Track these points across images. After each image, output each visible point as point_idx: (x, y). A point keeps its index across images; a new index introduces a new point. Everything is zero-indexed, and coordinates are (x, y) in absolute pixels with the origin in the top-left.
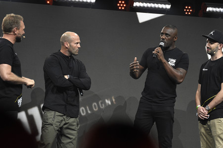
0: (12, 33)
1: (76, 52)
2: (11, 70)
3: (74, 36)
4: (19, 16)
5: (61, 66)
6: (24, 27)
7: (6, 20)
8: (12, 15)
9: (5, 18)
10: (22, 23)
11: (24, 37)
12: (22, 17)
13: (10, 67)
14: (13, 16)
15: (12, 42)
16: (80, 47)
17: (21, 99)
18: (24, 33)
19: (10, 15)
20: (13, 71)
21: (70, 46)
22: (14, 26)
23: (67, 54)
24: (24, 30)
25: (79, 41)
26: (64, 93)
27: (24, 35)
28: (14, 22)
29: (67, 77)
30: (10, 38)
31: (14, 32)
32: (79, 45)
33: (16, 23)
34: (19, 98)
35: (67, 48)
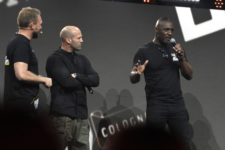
0: (29, 28)
1: (79, 47)
2: (27, 68)
3: (75, 30)
4: (36, 10)
5: (65, 64)
6: (41, 22)
7: (22, 14)
8: (29, 8)
9: (21, 12)
10: (39, 18)
11: (41, 32)
12: (39, 11)
13: (27, 65)
14: (30, 10)
15: (29, 38)
16: (82, 41)
17: (38, 100)
18: (41, 28)
19: (26, 8)
20: (29, 69)
21: (72, 41)
22: (31, 20)
23: (69, 51)
24: (41, 25)
26: (73, 93)
27: (41, 30)
28: (31, 16)
29: (74, 76)
30: (26, 34)
31: (31, 27)
33: (32, 17)
34: (36, 99)
35: (69, 44)
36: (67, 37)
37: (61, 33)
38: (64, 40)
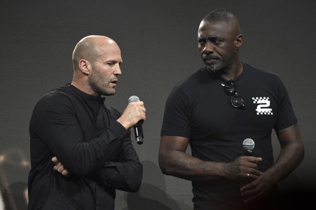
16: (119, 72)
25: (118, 57)
32: (117, 69)
36: (82, 58)
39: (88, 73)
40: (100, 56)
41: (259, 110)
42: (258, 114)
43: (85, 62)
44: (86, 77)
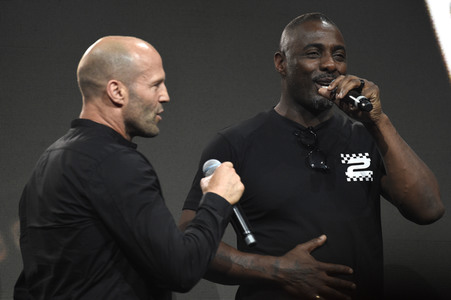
35: (119, 105)
36: (109, 77)
37: (81, 64)
38: (94, 89)
39: (122, 102)
40: (142, 73)
41: (350, 173)
42: (349, 180)
43: (116, 84)
44: (118, 111)
